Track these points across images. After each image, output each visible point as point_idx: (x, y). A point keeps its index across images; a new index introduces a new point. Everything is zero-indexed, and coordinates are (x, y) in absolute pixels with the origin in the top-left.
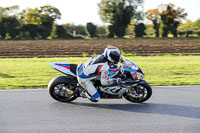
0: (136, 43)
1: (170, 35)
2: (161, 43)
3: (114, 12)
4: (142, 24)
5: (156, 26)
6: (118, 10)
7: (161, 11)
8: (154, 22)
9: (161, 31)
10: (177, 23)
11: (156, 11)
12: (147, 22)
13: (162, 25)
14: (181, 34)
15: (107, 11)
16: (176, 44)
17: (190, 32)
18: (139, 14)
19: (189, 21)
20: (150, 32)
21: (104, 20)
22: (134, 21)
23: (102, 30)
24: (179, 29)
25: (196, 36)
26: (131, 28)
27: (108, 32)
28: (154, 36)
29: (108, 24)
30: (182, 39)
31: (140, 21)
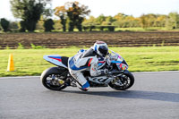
0: (46, 37)
1: (76, 30)
2: (67, 37)
3: (25, 8)
4: (51, 20)
5: (63, 22)
6: (29, 7)
7: (67, 8)
8: (62, 17)
9: (67, 26)
10: (82, 19)
11: (63, 8)
12: (55, 18)
13: (68, 21)
14: (85, 28)
15: (18, 8)
16: (81, 37)
17: (93, 27)
18: (48, 10)
19: (92, 17)
20: (58, 27)
21: (16, 16)
22: (44, 17)
23: (15, 25)
24: (84, 24)
25: (98, 30)
26: (41, 23)
27: (20, 27)
28: (61, 30)
29: (20, 20)
30: (86, 33)
31: (49, 17)
